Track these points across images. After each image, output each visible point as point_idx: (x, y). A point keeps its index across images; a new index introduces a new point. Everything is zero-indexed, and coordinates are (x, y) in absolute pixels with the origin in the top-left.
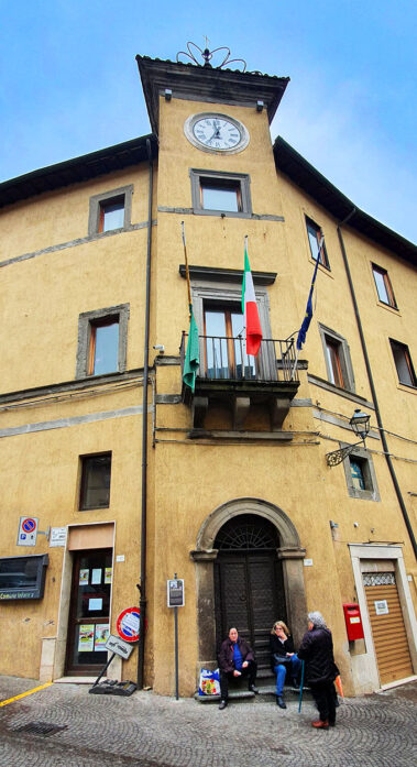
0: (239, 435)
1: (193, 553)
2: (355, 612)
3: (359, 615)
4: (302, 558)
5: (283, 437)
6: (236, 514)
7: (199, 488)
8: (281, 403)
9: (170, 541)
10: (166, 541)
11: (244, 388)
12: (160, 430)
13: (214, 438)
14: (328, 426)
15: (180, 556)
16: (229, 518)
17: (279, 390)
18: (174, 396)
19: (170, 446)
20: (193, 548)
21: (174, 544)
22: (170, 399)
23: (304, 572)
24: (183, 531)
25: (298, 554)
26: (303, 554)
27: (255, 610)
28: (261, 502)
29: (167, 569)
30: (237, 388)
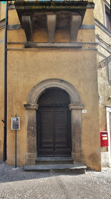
0: (51, 45)
1: (25, 106)
2: (106, 135)
3: (107, 136)
4: (81, 109)
5: (76, 45)
6: (48, 87)
7: (29, 74)
8: (76, 18)
9: (14, 100)
10: (12, 100)
11: (52, 7)
12: (9, 43)
13: (37, 47)
14: (102, 49)
15: (19, 107)
16: (44, 89)
17: (74, 7)
18: (17, 25)
19: (15, 52)
20: (25, 103)
21: (16, 102)
22: (15, 27)
23: (81, 116)
24: (21, 96)
25: (79, 107)
26: (82, 107)
27: (56, 132)
28: (62, 81)
29: (13, 113)
30: (47, 7)
